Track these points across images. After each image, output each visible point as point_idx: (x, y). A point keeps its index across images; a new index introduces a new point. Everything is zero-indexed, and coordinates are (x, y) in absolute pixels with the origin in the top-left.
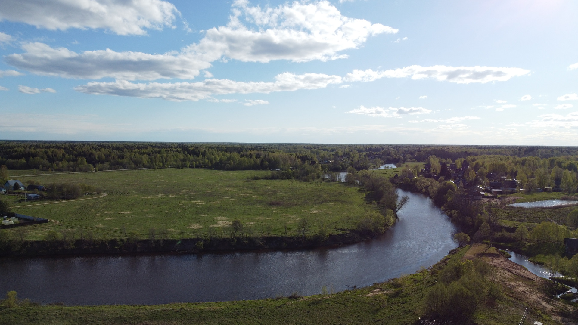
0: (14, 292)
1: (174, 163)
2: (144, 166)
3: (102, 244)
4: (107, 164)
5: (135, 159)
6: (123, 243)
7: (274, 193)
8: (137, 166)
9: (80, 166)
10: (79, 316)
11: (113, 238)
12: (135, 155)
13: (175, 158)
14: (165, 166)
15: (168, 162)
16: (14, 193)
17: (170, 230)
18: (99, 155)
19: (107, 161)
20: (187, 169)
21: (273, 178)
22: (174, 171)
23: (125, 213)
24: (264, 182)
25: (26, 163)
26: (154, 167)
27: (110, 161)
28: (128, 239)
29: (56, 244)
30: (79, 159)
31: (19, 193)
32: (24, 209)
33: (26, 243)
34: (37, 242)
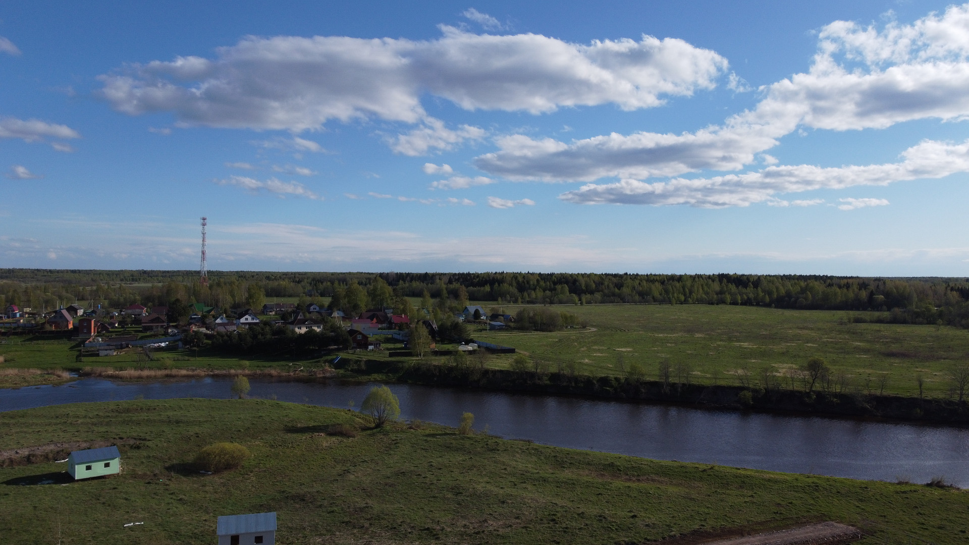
0: (470, 415)
1: (704, 296)
2: (655, 300)
3: (589, 381)
4: (598, 296)
5: (641, 289)
6: (619, 383)
7: (896, 340)
8: (643, 298)
9: (561, 296)
10: (553, 454)
11: (603, 376)
12: (639, 284)
13: (706, 288)
14: (688, 301)
15: (693, 294)
16: (474, 322)
17: (694, 373)
18: (586, 282)
19: (599, 291)
20: (727, 306)
21: (894, 321)
22: (703, 308)
23: (623, 350)
24: (876, 327)
25: (490, 292)
26: (670, 302)
27: (602, 291)
28: (626, 379)
29: (525, 375)
30: (559, 287)
31: (480, 322)
32: (485, 337)
33: (486, 372)
34: (501, 371)
